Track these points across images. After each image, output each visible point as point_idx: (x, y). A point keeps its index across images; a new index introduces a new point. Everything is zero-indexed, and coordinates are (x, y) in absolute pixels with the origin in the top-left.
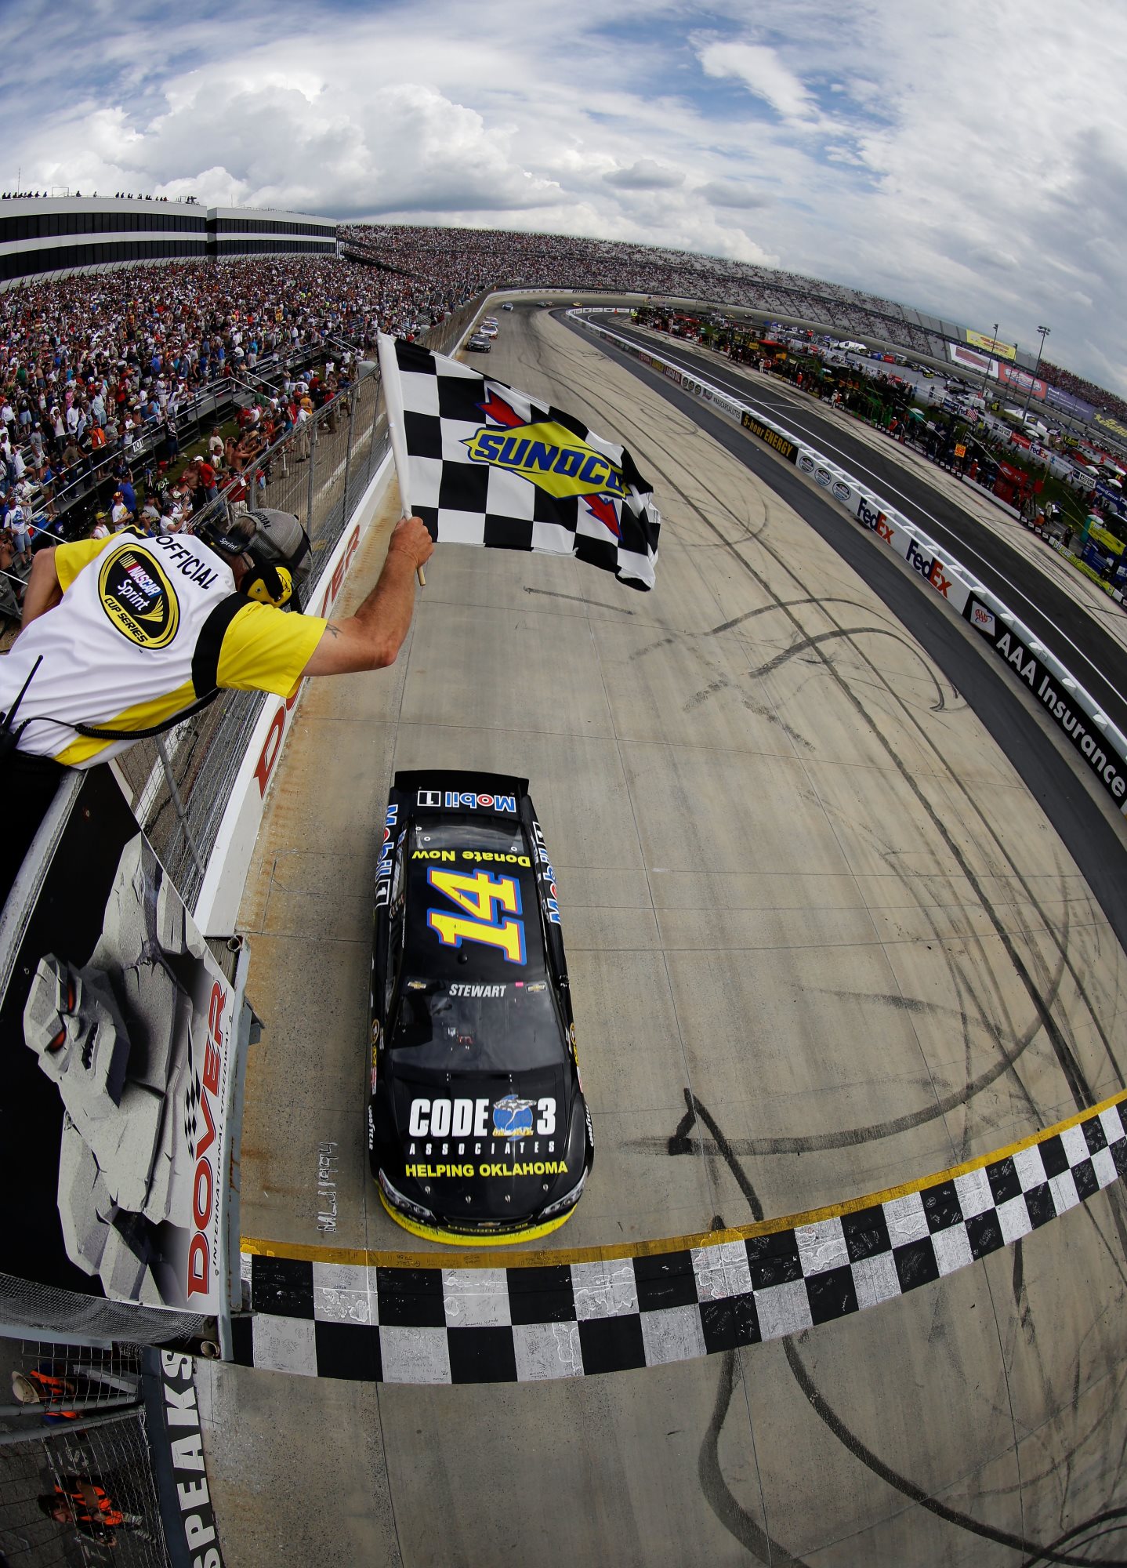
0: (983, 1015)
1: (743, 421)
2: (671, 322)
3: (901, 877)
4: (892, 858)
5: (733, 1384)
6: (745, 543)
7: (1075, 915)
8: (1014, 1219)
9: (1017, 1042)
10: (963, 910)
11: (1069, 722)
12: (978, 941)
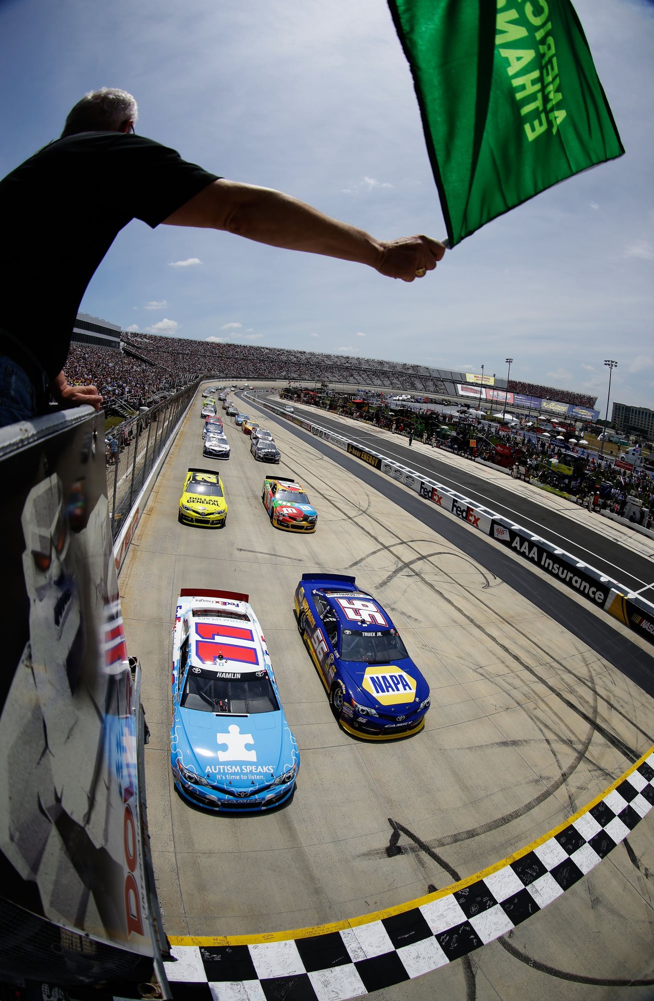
0: (559, 736)
1: (348, 449)
2: (302, 395)
3: (488, 679)
4: (480, 670)
5: (474, 973)
6: (359, 517)
7: (594, 670)
8: (617, 830)
9: (583, 744)
10: (529, 687)
11: (562, 573)
12: (543, 700)
